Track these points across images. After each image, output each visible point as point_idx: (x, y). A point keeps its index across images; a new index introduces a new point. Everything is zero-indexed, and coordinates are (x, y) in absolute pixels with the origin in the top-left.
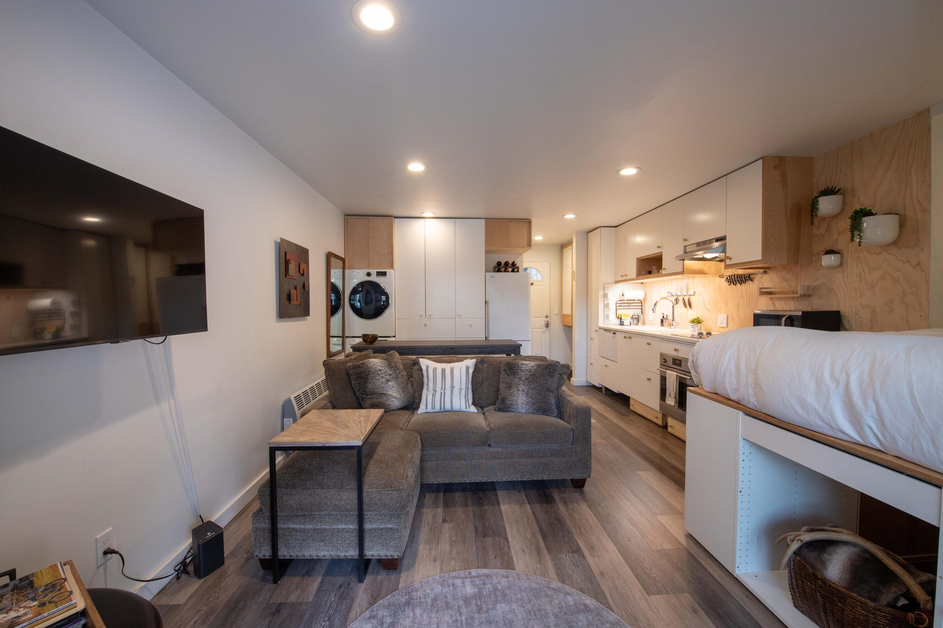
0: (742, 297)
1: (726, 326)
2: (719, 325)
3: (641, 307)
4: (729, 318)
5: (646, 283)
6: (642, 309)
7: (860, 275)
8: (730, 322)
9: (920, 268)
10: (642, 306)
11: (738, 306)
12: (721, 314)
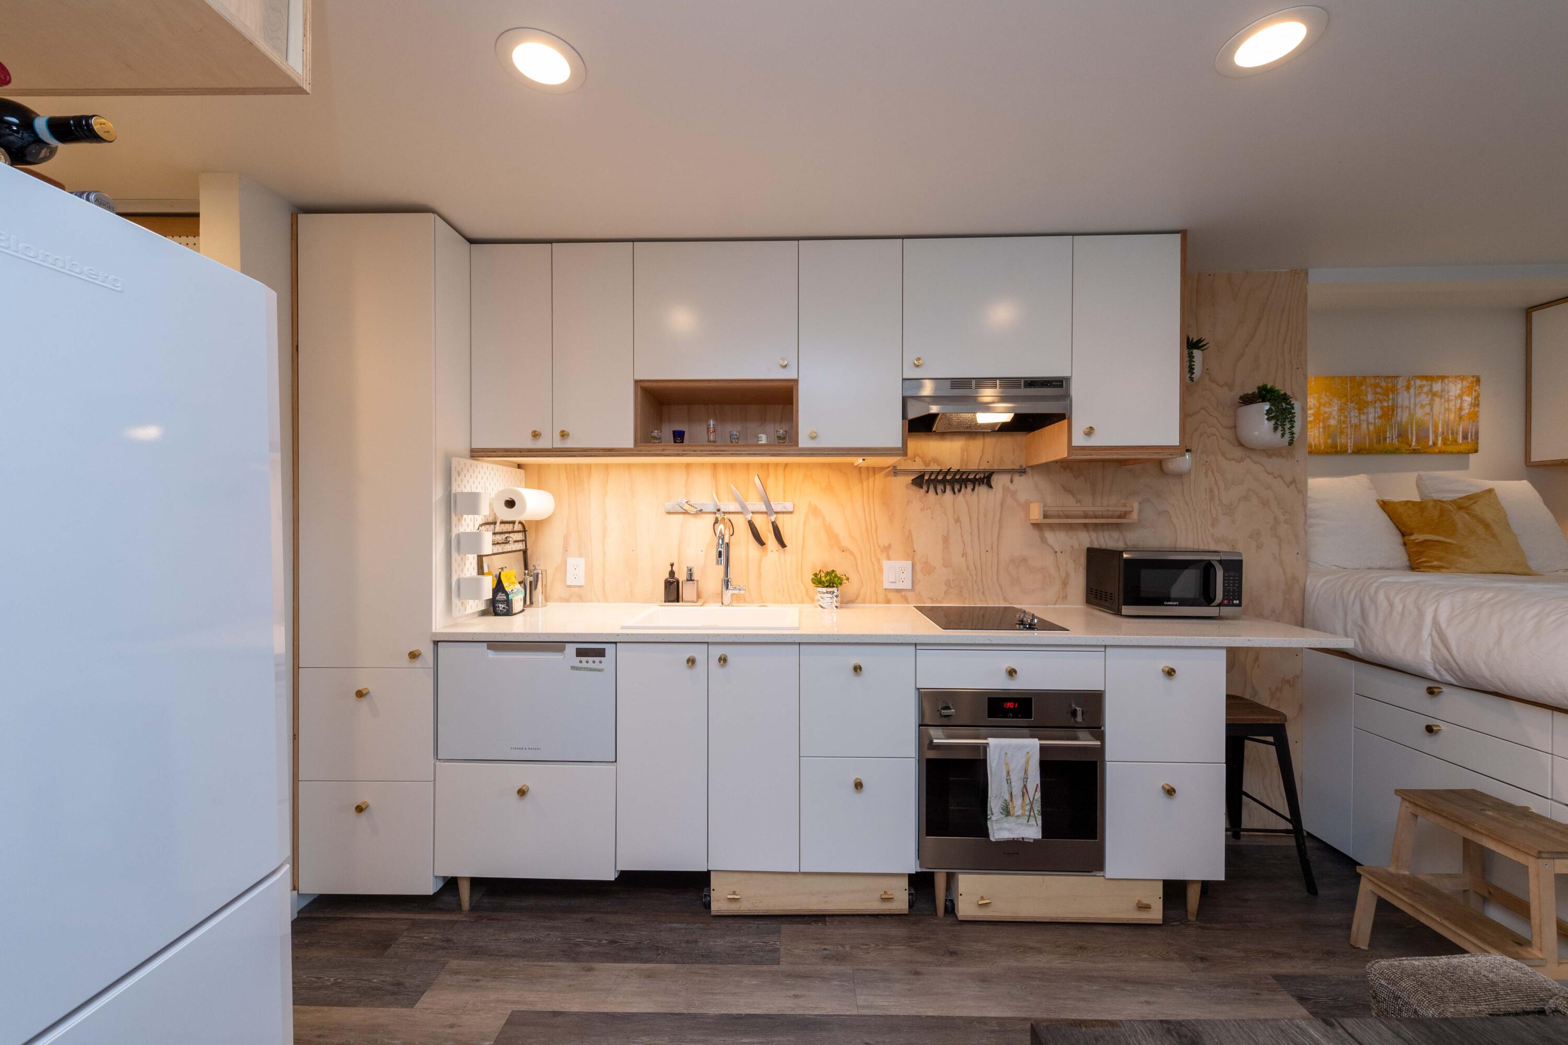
0: (958, 520)
1: (910, 588)
2: (887, 585)
3: (520, 546)
4: (918, 567)
5: (540, 467)
6: (525, 552)
7: (1211, 491)
8: (919, 576)
9: (1296, 487)
10: (525, 541)
11: (946, 540)
12: (889, 558)
